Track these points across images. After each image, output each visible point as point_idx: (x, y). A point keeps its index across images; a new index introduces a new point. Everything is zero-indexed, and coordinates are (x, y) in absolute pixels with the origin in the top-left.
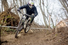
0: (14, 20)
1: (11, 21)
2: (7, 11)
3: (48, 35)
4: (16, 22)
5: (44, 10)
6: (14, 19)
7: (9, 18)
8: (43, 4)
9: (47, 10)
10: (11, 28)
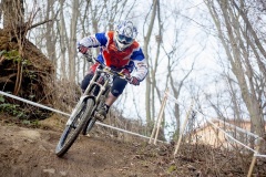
0: (28, 71)
1: (16, 72)
2: (12, 33)
3: (141, 162)
4: (35, 82)
5: (156, 65)
6: (30, 67)
7: (11, 61)
8: (159, 39)
9: (169, 67)
10: (8, 100)
